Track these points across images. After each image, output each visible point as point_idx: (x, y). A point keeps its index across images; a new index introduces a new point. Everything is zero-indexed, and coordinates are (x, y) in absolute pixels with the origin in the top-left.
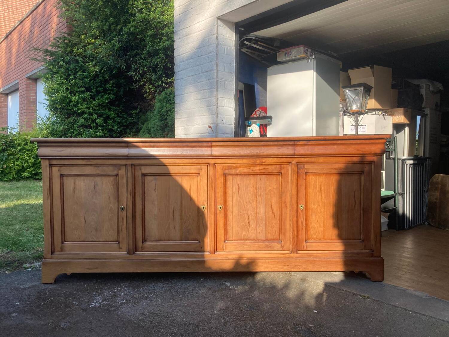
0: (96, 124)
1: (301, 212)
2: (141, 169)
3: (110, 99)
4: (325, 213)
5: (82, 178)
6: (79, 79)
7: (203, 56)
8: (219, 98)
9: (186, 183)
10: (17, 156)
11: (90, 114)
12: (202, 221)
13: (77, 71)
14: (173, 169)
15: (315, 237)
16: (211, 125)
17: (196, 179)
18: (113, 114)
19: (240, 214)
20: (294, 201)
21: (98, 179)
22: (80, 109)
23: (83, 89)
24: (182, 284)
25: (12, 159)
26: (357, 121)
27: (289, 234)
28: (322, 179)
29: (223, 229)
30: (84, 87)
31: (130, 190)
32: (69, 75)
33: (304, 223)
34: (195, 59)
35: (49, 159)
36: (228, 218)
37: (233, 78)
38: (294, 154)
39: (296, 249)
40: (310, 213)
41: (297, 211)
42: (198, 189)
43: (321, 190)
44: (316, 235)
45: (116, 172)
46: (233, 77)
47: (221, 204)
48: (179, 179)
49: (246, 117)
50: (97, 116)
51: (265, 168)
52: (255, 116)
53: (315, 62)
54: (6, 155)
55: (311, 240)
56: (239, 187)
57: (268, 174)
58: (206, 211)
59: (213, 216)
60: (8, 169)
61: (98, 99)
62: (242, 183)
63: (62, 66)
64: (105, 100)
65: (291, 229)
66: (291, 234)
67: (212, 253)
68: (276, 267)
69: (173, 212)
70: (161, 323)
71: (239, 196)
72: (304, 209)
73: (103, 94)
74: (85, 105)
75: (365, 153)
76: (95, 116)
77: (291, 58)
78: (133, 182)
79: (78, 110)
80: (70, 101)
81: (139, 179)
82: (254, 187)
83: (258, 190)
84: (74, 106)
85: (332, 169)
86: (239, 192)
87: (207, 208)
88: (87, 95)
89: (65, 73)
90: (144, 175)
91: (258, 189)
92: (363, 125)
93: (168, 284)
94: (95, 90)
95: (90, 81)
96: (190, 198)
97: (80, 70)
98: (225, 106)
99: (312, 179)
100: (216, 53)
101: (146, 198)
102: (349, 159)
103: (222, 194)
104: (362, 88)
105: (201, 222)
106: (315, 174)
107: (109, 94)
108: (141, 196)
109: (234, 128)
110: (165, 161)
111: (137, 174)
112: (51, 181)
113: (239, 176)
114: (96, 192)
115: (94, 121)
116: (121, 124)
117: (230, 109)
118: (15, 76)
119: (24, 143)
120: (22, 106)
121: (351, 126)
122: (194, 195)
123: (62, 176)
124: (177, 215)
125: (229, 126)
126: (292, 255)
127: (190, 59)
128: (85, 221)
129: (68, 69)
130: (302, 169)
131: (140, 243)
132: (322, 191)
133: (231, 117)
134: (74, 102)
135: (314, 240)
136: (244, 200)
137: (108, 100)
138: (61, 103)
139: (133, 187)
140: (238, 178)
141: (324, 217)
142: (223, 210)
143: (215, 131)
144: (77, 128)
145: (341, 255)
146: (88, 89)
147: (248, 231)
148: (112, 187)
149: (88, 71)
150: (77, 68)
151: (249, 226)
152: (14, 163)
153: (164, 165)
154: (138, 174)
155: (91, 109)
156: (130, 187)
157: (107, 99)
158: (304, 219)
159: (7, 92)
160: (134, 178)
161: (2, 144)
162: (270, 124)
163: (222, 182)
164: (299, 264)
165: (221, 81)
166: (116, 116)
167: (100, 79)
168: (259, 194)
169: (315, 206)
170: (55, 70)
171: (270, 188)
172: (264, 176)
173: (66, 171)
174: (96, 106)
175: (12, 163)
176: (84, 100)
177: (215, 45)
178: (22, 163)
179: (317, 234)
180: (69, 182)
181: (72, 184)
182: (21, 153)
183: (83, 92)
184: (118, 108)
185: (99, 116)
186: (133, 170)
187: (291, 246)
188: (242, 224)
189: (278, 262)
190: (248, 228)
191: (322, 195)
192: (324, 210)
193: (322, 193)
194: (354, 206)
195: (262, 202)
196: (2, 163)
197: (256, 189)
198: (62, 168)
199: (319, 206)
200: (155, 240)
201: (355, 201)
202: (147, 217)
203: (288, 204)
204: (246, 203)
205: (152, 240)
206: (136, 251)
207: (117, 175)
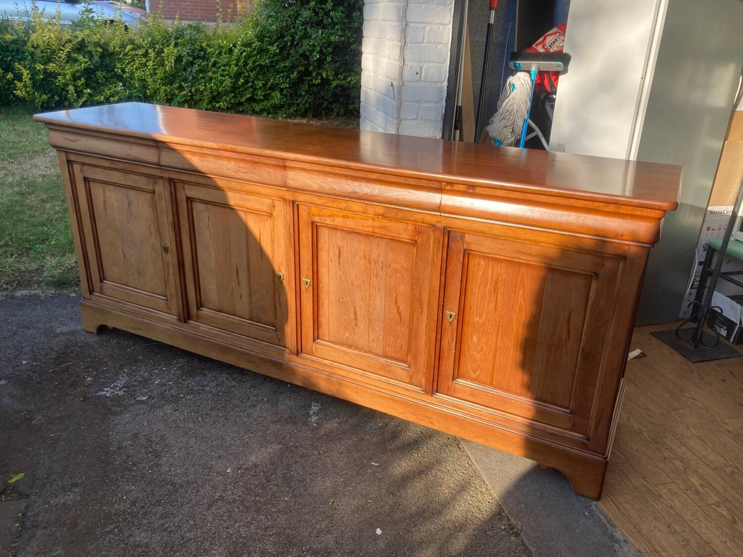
1: (447, 325)
2: (184, 188)
4: (499, 337)
5: (111, 187)
12: (279, 298)
14: (234, 199)
15: (474, 376)
16: (394, 83)
17: (269, 223)
19: (341, 300)
20: (435, 303)
21: (132, 193)
25: (202, 78)
27: (423, 359)
28: (501, 269)
29: (312, 319)
31: (172, 223)
33: (453, 347)
35: (66, 152)
36: (320, 302)
38: (437, 209)
39: (434, 386)
40: (468, 330)
41: (441, 321)
42: (273, 241)
43: (496, 290)
44: (476, 374)
45: (151, 188)
47: (307, 277)
48: (242, 217)
51: (385, 226)
54: (195, 71)
55: (466, 380)
56: (340, 251)
57: (391, 238)
58: (285, 282)
59: (293, 295)
60: (198, 95)
62: (345, 246)
65: (427, 352)
66: (426, 360)
67: (293, 354)
68: (392, 408)
69: (237, 271)
71: (340, 269)
72: (455, 322)
78: (175, 208)
81: (183, 206)
82: (367, 258)
83: (372, 265)
85: (523, 253)
86: (339, 261)
87: (285, 277)
90: (190, 200)
91: (372, 261)
96: (261, 254)
99: (479, 264)
101: (197, 238)
103: (310, 258)
105: (277, 298)
106: (486, 256)
108: (189, 235)
111: (179, 196)
112: (74, 186)
113: (339, 232)
114: (132, 214)
117: (439, 46)
119: (217, 52)
123: (86, 180)
124: (243, 276)
125: (433, 85)
126: (424, 397)
128: (124, 256)
130: (458, 241)
131: (193, 309)
132: (497, 293)
133: (440, 65)
135: (472, 381)
136: (349, 279)
139: (176, 219)
140: (339, 234)
141: (496, 345)
142: (311, 288)
143: (396, 97)
147: (355, 333)
148: (150, 210)
151: (356, 325)
152: (205, 86)
153: (218, 188)
154: (181, 196)
156: (170, 218)
158: (453, 339)
160: (175, 202)
161: (188, 53)
162: (565, 71)
163: (309, 237)
168: (375, 272)
169: (480, 320)
171: (394, 265)
172: (385, 241)
173: (92, 173)
175: (203, 85)
178: (217, 86)
179: (478, 372)
180: (98, 191)
181: (101, 194)
186: (173, 188)
187: (424, 380)
188: (344, 318)
189: (396, 401)
190: (354, 328)
191: (496, 302)
192: (498, 331)
193: (497, 298)
194: (566, 341)
195: (379, 289)
196: (190, 84)
197: (370, 262)
198: (85, 168)
199: (489, 321)
200: (215, 309)
201: (569, 332)
202: (201, 270)
203: (425, 304)
204: (352, 284)
205: (211, 308)
206: (189, 318)
207: (154, 192)
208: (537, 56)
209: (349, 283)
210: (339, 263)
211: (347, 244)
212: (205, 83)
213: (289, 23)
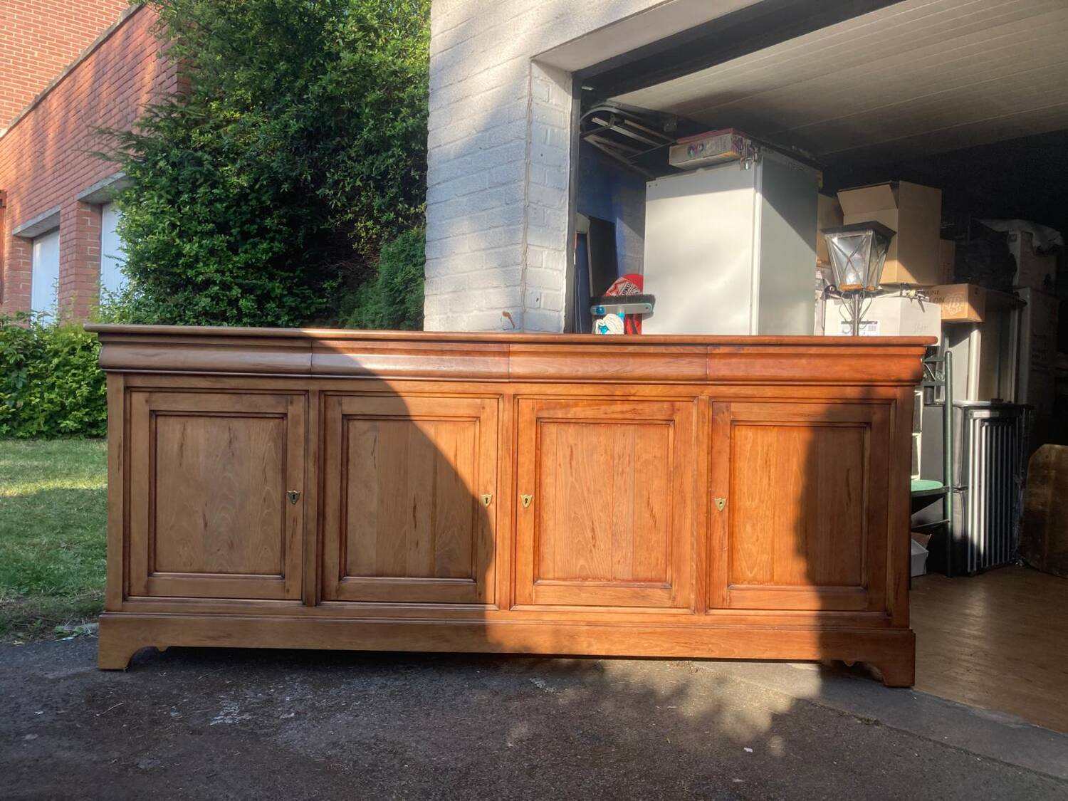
0: (239, 310)
1: (718, 515)
2: (340, 404)
3: (274, 253)
4: (777, 518)
5: (201, 420)
6: (202, 204)
7: (495, 149)
8: (529, 246)
9: (447, 440)
10: (50, 381)
11: (226, 287)
12: (483, 532)
13: (198, 183)
14: (416, 406)
15: (751, 576)
16: (510, 311)
17: (470, 431)
18: (278, 287)
19: (573, 516)
20: (703, 488)
21: (238, 424)
22: (202, 274)
23: (211, 226)
24: (431, 681)
25: (37, 386)
26: (855, 312)
27: (690, 569)
28: (771, 437)
29: (532, 551)
30: (213, 222)
31: (315, 454)
32: (179, 193)
33: (726, 542)
34: (476, 155)
35: (125, 374)
36: (543, 525)
37: (565, 202)
38: (704, 377)
39: (706, 604)
40: (739, 517)
41: (709, 513)
42: (475, 454)
43: (767, 463)
44: (754, 573)
45: (281, 410)
46: (564, 198)
47: (527, 492)
48: (430, 430)
49: (592, 295)
50: (240, 291)
51: (634, 409)
52: (614, 294)
53: (760, 169)
54: (25, 376)
55: (742, 583)
56: (572, 451)
57: (642, 422)
58: (492, 507)
59: (508, 521)
60: (27, 411)
61: (246, 252)
62: (580, 443)
63: (162, 172)
64: (262, 254)
65: (695, 556)
66: (695, 567)
67: (505, 608)
68: (656, 646)
69: (415, 508)
70: (376, 765)
71: (572, 475)
72: (727, 510)
73: (257, 240)
74: (214, 264)
75: (874, 377)
76: (236, 291)
77: (702, 159)
78: (322, 433)
79: (196, 276)
80: (180, 254)
81: (336, 426)
82: (609, 453)
83: (616, 461)
84: (190, 266)
85: (794, 414)
86: (571, 463)
87: (494, 500)
88: (220, 241)
89: (169, 189)
90: (347, 418)
91: (616, 456)
92: (870, 323)
93: (396, 679)
94: (238, 229)
95: (228, 208)
96: (456, 476)
97: (205, 181)
98: (544, 266)
99: (746, 438)
100: (527, 142)
101: (351, 471)
102: (834, 392)
103: (532, 467)
104: (871, 233)
105: (480, 533)
106: (753, 425)
107: (272, 240)
108: (339, 467)
109: (563, 319)
110: (398, 386)
111: (330, 414)
112: (128, 426)
113: (572, 425)
114: (233, 454)
115: (233, 302)
116: (297, 313)
117: (555, 273)
118: (53, 196)
119: (66, 350)
120: (67, 266)
121: (843, 323)
122: (465, 470)
123: (154, 414)
124: (424, 514)
125: (552, 313)
126: (695, 618)
127: (465, 155)
128: (206, 525)
129: (176, 179)
130: (723, 413)
131: (333, 582)
132: (770, 466)
133: (558, 293)
134: (187, 257)
135: (749, 583)
136: (584, 484)
137: (267, 254)
138: (156, 257)
139: (322, 446)
140: (571, 430)
141: (773, 530)
142: (532, 507)
143: (517, 324)
144: (194, 318)
145: (812, 621)
146: (222, 228)
147: (592, 558)
148: (271, 443)
149: (224, 186)
150: (198, 176)
151: (594, 546)
152: (42, 397)
153: (395, 394)
154: (335, 415)
155: (228, 274)
156: (313, 446)
157: (265, 251)
158: (725, 533)
159: (31, 235)
160: (324, 424)
161: (17, 349)
162: (650, 314)
163: (532, 439)
164: (713, 641)
165: (535, 206)
166: (286, 293)
167: (252, 206)
168: (620, 470)
169: (753, 504)
170: (147, 180)
171: (644, 457)
172: (632, 427)
173: (163, 402)
174: (239, 268)
175: (38, 395)
176: (212, 252)
177: (525, 122)
178: (61, 396)
179: (756, 569)
180: (171, 431)
181: (178, 435)
182: (60, 374)
183: (210, 234)
184: (291, 275)
185: (247, 291)
186: (323, 405)
187: (693, 596)
188: (576, 541)
189: (662, 634)
190: (591, 551)
191: (769, 477)
192: (775, 512)
193: (770, 472)
194: (847, 504)
195: (626, 490)
196: (14, 395)
197: (613, 457)
198: (156, 396)
199: (763, 502)
200: (369, 573)
201: (849, 494)
202: (352, 518)
203: (689, 496)
204: (588, 490)
205: (362, 573)
206: (323, 598)
207: (284, 416)
208: (620, 300)
209: (585, 489)
210: (571, 467)
211: (582, 441)
212: (42, 393)
213: (175, 314)
